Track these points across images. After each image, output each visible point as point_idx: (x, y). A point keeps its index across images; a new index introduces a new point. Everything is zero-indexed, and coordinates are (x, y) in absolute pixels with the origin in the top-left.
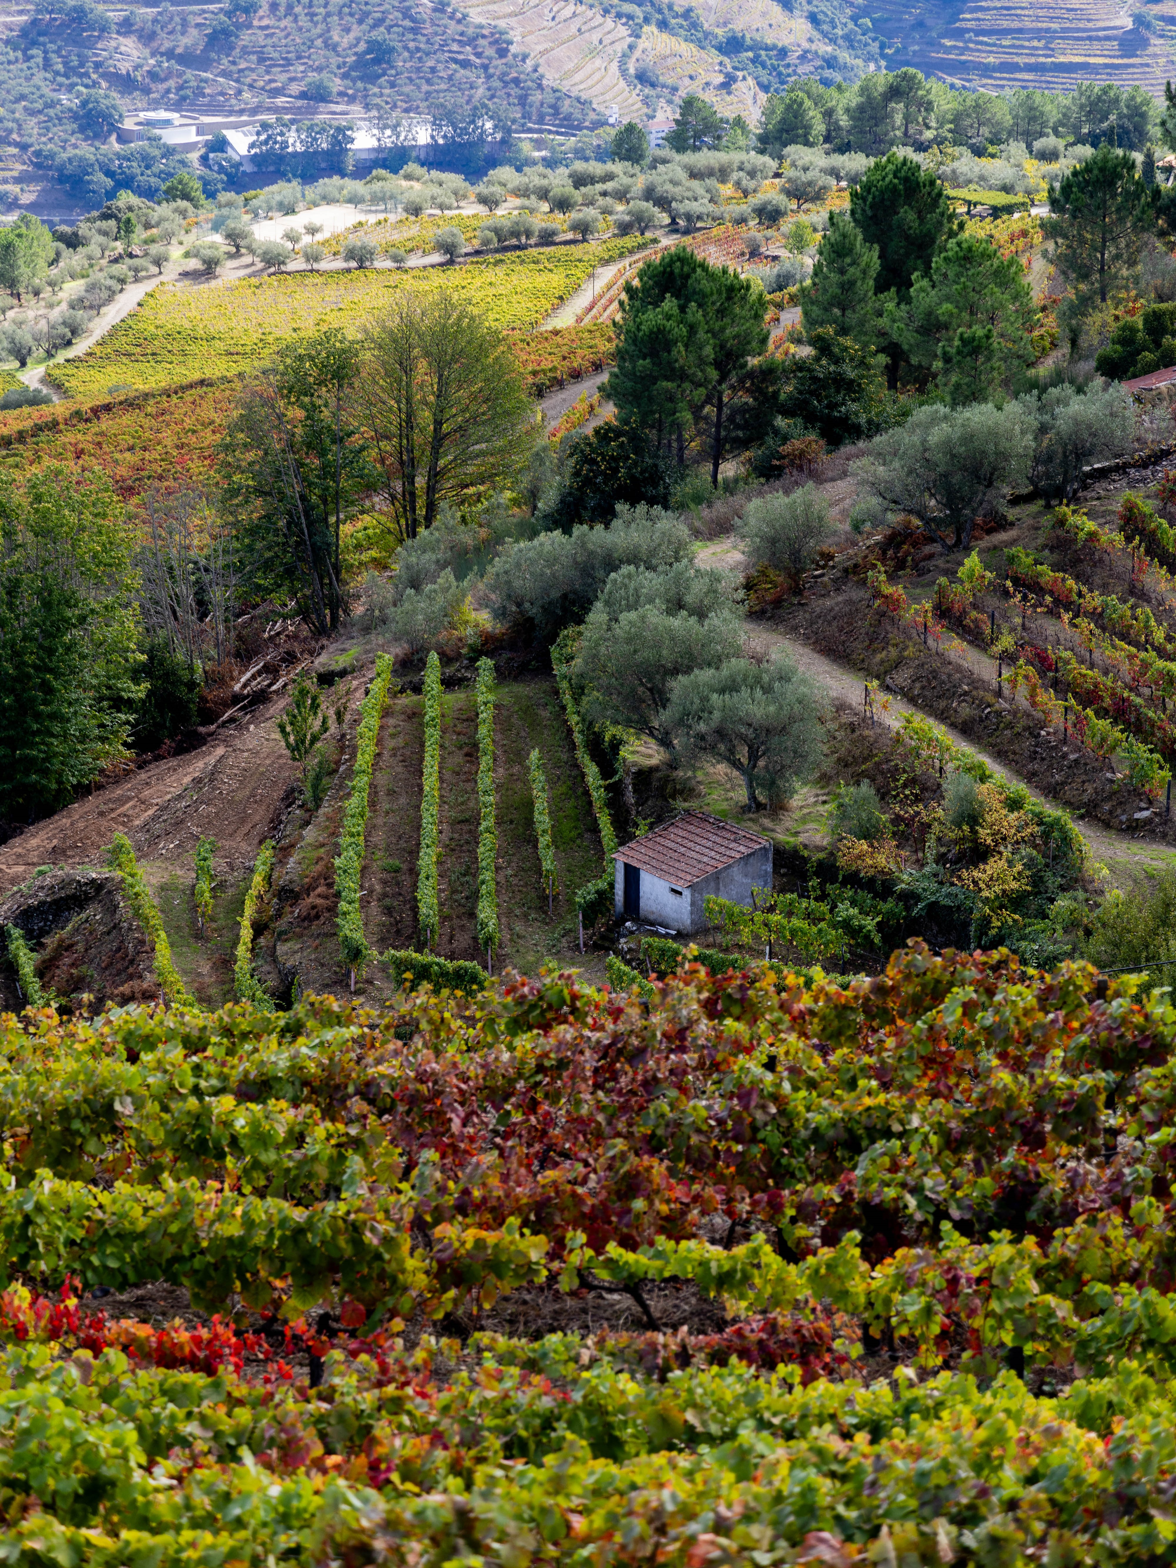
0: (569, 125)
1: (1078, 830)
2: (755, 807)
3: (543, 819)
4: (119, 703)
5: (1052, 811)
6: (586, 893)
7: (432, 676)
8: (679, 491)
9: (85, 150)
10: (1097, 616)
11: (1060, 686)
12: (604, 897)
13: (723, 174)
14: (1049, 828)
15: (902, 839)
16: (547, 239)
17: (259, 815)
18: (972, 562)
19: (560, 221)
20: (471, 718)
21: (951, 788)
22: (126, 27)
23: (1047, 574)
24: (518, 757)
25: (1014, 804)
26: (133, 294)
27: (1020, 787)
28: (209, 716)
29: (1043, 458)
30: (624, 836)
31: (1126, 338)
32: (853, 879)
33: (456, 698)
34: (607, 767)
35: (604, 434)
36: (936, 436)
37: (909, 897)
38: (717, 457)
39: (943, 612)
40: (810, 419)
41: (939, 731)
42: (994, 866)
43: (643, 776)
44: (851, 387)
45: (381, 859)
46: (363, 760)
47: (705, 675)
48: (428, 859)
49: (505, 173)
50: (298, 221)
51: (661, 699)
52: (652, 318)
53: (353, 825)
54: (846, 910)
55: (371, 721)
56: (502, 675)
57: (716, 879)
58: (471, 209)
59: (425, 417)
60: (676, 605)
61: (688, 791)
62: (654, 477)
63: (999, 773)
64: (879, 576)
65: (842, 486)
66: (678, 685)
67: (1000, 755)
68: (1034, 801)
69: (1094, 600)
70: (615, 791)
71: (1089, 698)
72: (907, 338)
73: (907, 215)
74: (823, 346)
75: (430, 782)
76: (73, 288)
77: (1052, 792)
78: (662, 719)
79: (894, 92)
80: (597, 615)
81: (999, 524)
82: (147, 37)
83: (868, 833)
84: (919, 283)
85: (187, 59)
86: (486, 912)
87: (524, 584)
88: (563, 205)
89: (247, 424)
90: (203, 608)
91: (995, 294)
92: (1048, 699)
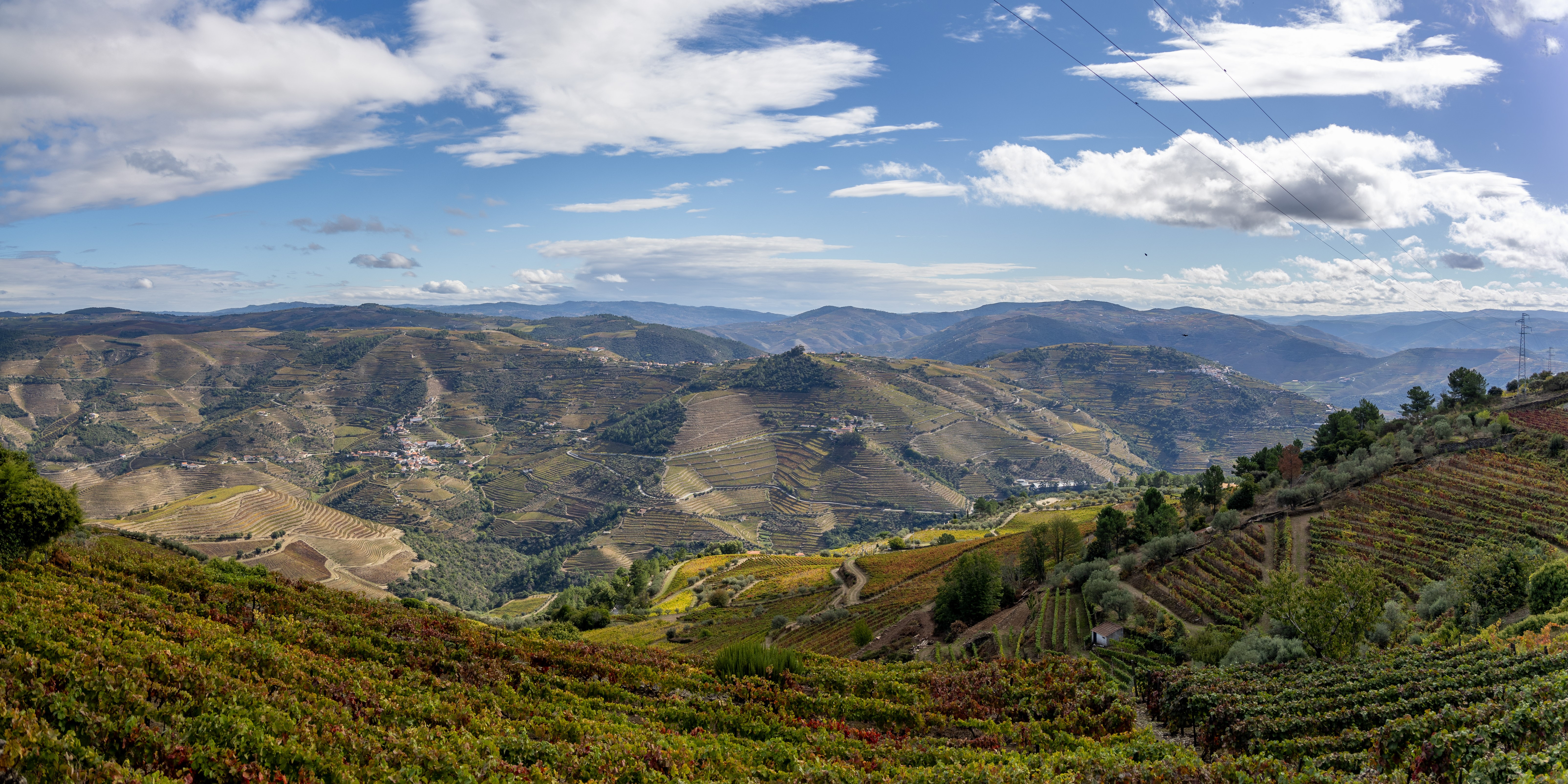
0: (1101, 482)
1: (1184, 623)
2: (1120, 620)
3: (1078, 623)
4: (998, 597)
5: (1179, 619)
6: (1086, 638)
7: (1057, 593)
8: (1109, 555)
9: (1007, 487)
10: (1189, 580)
11: (1181, 594)
12: (1090, 639)
13: (1128, 491)
14: (1178, 623)
15: (1149, 626)
16: (1094, 504)
17: (1023, 621)
18: (1164, 568)
19: (1096, 501)
20: (1065, 601)
21: (1158, 615)
22: (1015, 463)
23: (1179, 570)
24: (1074, 609)
25: (1171, 618)
26: (1013, 515)
27: (1173, 615)
28: (1016, 600)
29: (1178, 547)
30: (1094, 625)
31: (1195, 523)
32: (1139, 635)
33: (1062, 597)
34: (1091, 612)
35: (1094, 543)
36: (1157, 543)
37: (1150, 638)
38: (1117, 547)
39: (1159, 579)
40: (1135, 540)
41: (1157, 603)
42: (1167, 631)
43: (1098, 613)
44: (1143, 534)
45: (1046, 631)
46: (1043, 610)
47: (1110, 593)
48: (1054, 630)
49: (1086, 492)
50: (1045, 501)
51: (1101, 597)
52: (1103, 520)
53: (1040, 623)
54: (1138, 641)
55: (1045, 602)
56: (1072, 592)
57: (1112, 635)
58: (1079, 498)
59: (1061, 540)
60: (1105, 578)
61: (1107, 617)
62: (1104, 552)
63: (1168, 611)
64: (1146, 572)
65: (1139, 554)
66: (1104, 594)
67: (1169, 608)
68: (1176, 617)
69: (1188, 576)
70: (1093, 617)
71: (1187, 596)
72: (1153, 524)
73: (1154, 499)
74: (1138, 525)
75: (1056, 614)
76: (1001, 514)
77: (1179, 615)
78: (1101, 602)
79: (1161, 475)
80: (1089, 580)
81: (1170, 561)
82: (1019, 465)
83: (1142, 625)
84: (1156, 513)
85: (1027, 469)
86: (1066, 642)
87: (1077, 574)
88: (1097, 498)
89: (1025, 541)
90: (1016, 579)
91: (1170, 515)
92: (1178, 596)
